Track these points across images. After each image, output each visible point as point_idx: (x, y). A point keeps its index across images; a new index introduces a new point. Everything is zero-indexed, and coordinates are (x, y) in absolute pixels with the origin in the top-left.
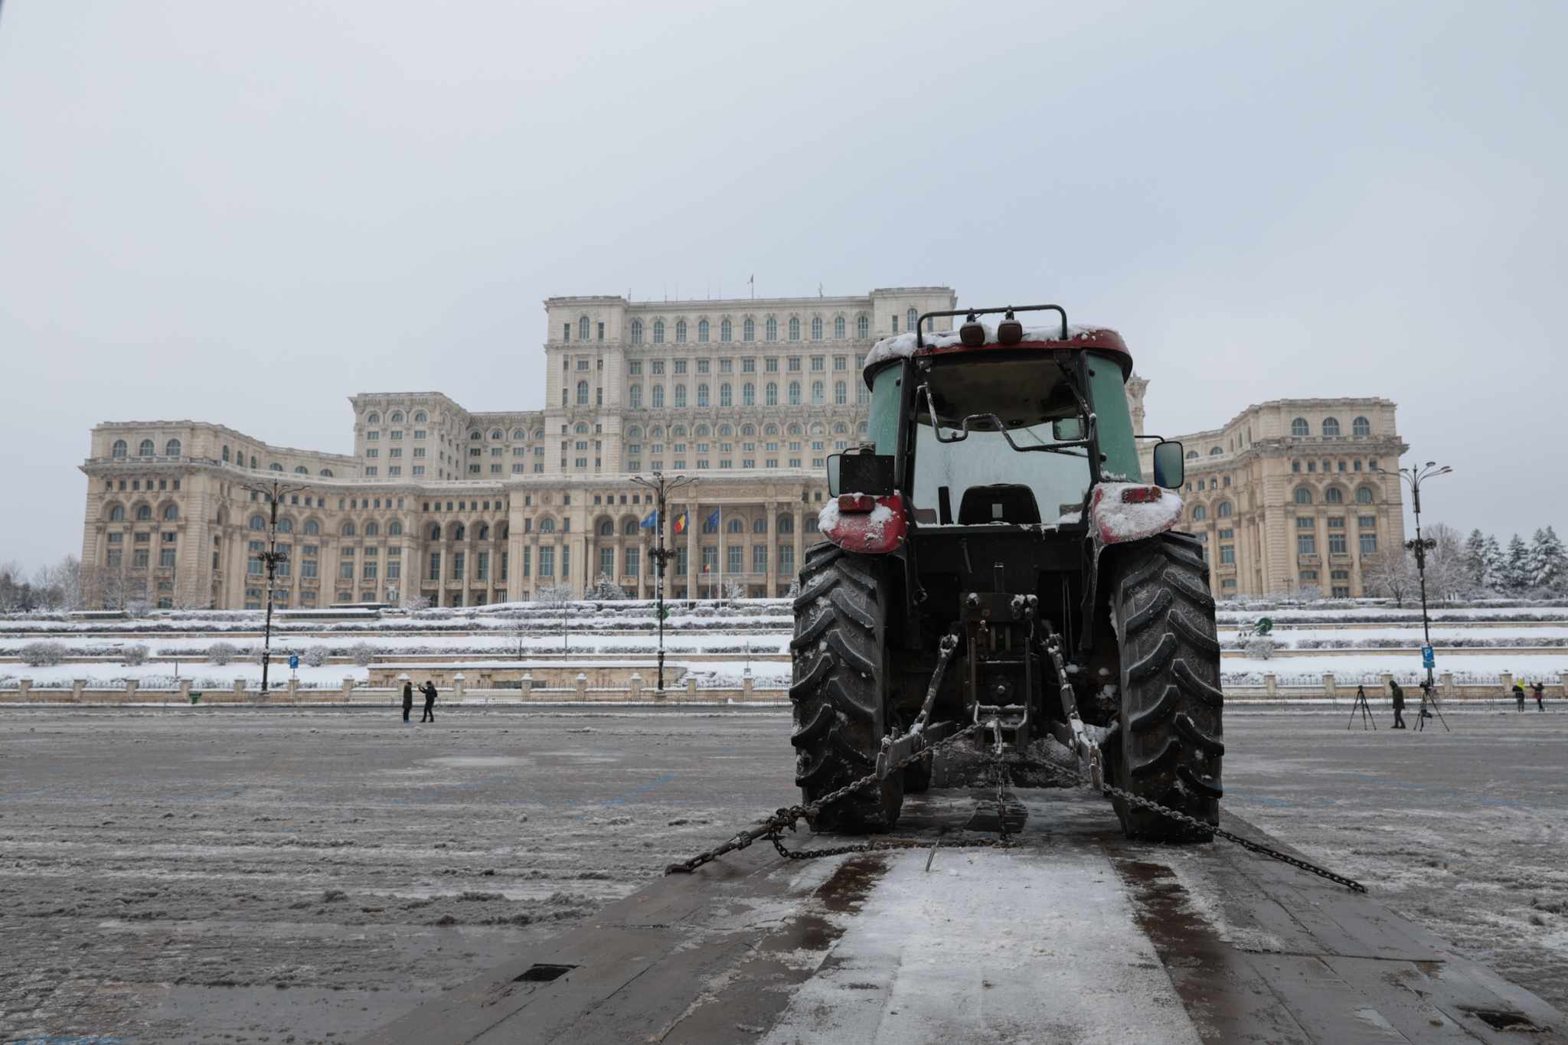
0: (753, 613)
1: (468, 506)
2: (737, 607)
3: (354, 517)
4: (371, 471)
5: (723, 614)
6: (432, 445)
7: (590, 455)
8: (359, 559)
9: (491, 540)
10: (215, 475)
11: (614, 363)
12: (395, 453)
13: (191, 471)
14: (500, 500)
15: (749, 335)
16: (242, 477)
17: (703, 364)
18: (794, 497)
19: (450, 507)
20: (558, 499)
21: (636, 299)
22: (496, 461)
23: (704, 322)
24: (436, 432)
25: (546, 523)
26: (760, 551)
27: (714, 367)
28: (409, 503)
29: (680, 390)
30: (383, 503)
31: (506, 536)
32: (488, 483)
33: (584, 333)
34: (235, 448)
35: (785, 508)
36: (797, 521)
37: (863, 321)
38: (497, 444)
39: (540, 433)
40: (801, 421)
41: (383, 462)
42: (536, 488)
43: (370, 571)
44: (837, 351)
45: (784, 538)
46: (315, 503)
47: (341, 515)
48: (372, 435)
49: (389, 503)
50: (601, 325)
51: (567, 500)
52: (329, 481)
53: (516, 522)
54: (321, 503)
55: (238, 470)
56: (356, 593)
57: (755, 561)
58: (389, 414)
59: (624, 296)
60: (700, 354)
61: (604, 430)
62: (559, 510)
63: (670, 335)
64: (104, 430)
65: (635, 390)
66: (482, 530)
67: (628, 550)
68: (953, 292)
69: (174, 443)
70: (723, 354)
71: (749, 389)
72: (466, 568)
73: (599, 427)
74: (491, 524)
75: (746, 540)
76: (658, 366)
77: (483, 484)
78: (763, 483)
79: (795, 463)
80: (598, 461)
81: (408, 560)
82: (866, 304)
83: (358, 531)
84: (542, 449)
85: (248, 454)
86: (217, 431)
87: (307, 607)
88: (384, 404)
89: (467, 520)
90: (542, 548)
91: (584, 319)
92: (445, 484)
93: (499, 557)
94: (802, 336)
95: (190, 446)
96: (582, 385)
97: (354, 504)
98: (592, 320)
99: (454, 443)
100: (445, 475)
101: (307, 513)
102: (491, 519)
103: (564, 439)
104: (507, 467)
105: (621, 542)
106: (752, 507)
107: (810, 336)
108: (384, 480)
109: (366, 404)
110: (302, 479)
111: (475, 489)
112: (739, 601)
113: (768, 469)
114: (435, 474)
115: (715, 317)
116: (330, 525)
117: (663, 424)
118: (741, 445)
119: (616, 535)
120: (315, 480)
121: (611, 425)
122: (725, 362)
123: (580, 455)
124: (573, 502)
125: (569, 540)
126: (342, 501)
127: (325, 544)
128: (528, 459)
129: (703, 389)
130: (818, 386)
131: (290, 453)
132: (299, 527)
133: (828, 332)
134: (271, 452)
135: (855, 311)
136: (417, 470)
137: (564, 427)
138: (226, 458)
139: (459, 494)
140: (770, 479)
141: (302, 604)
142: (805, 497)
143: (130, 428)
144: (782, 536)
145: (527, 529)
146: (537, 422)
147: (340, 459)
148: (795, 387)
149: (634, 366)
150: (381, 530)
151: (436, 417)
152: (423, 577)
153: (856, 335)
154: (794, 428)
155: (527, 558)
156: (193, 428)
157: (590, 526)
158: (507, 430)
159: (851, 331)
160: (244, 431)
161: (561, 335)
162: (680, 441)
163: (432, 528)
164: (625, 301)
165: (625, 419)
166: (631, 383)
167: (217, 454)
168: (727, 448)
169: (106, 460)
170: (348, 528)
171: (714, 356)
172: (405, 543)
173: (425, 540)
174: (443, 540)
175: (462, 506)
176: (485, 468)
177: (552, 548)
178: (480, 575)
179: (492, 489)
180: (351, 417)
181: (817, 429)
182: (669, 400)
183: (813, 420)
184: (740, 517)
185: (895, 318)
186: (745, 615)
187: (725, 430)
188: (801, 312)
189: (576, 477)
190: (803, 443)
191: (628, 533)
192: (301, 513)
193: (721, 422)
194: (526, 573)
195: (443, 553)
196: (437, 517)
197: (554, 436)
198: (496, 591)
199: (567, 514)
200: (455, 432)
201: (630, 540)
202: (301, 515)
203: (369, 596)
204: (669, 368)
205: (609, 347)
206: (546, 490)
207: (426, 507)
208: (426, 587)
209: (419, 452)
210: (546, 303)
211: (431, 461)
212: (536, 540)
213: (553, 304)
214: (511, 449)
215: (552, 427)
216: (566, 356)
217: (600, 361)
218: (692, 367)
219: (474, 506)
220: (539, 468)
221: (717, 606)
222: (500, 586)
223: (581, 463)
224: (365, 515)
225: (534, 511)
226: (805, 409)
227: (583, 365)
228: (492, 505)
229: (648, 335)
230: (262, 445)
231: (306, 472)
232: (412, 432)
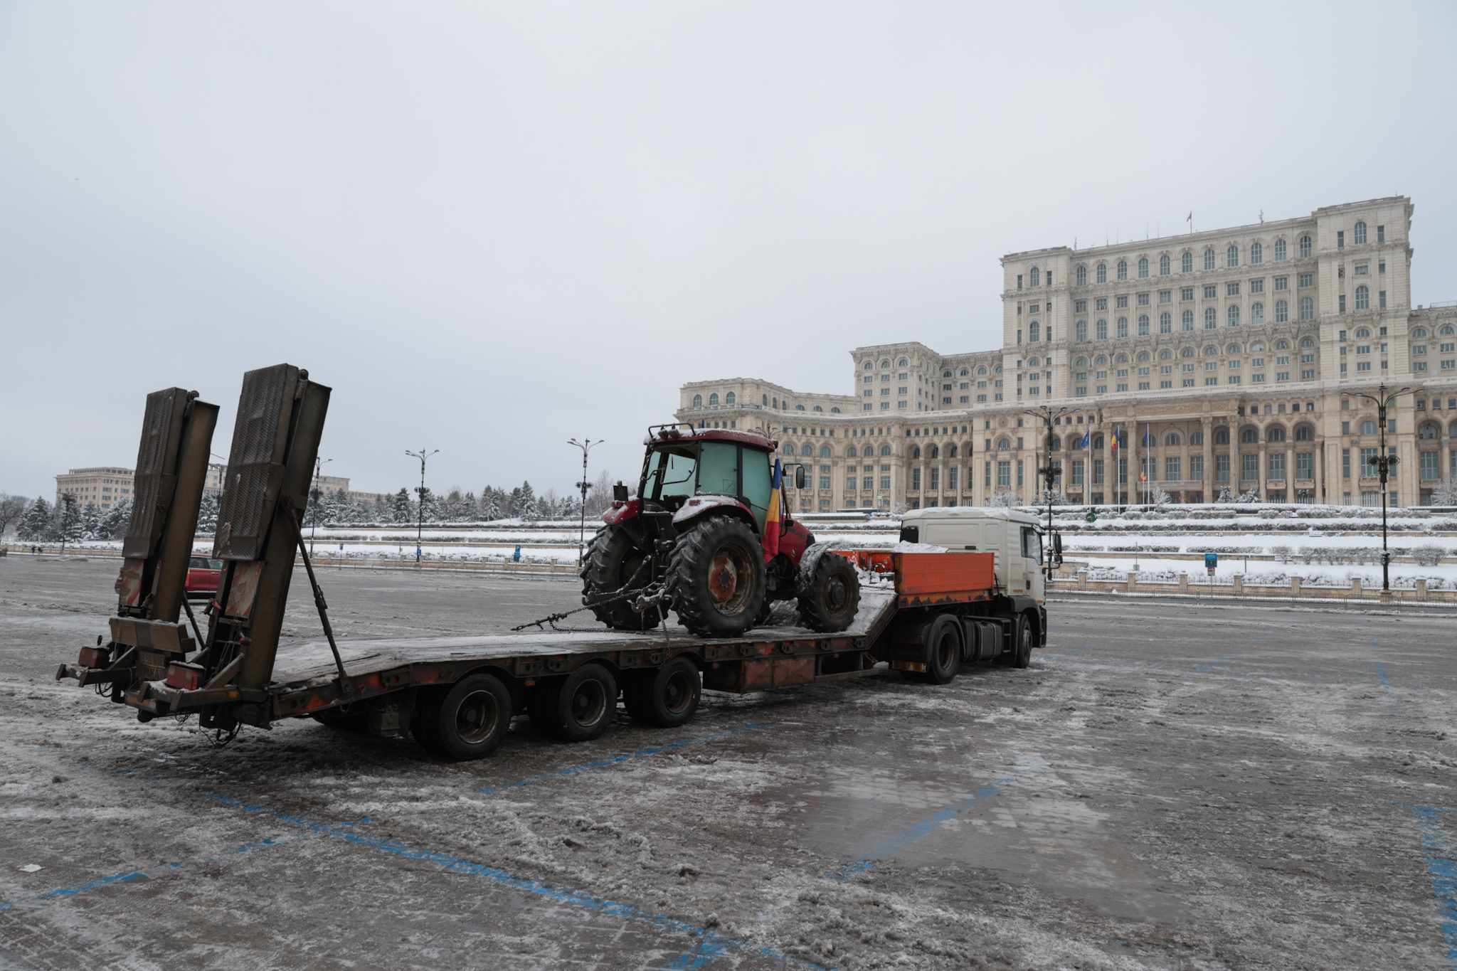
0: (1178, 517)
1: (941, 431)
2: (1163, 512)
3: (855, 443)
4: (868, 407)
5: (1149, 518)
6: (912, 383)
7: (1042, 383)
8: (860, 474)
9: (959, 457)
10: (758, 416)
11: (1061, 305)
12: (885, 392)
13: (742, 414)
14: (965, 426)
15: (1187, 266)
16: (775, 416)
17: (1143, 298)
18: (1230, 412)
19: (926, 432)
20: (1012, 423)
21: (1082, 246)
22: (964, 393)
23: (1143, 261)
24: (915, 374)
25: (1003, 443)
26: (1196, 462)
27: (1154, 299)
28: (895, 430)
29: (1122, 323)
30: (876, 432)
31: (971, 455)
32: (958, 412)
33: (1034, 281)
34: (771, 396)
35: (1221, 421)
36: (1233, 433)
37: (1306, 241)
38: (964, 380)
39: (999, 369)
40: (1240, 341)
41: (876, 399)
42: (994, 414)
43: (868, 483)
44: (1278, 272)
45: (1220, 449)
46: (827, 434)
47: (846, 442)
48: (867, 379)
49: (880, 431)
50: (1049, 273)
51: (1020, 423)
52: (837, 417)
53: (979, 442)
54: (832, 433)
55: (773, 411)
56: (858, 500)
57: (1192, 469)
58: (880, 363)
59: (1070, 246)
60: (1140, 289)
61: (1054, 362)
62: (1014, 431)
63: (1112, 275)
64: (688, 388)
65: (1080, 326)
66: (952, 450)
67: (1074, 463)
68: (1408, 199)
69: (731, 394)
70: (1161, 287)
71: (1188, 316)
72: (940, 480)
73: (1049, 360)
74: (959, 445)
75: (1183, 452)
76: (1101, 303)
77: (951, 413)
78: (1198, 400)
79: (1235, 379)
80: (1049, 389)
81: (896, 476)
82: (1312, 222)
83: (859, 453)
84: (1001, 381)
85: (780, 400)
86: (758, 384)
87: (824, 512)
88: (876, 354)
89: (940, 442)
90: (1000, 463)
91: (1035, 269)
92: (922, 414)
93: (966, 471)
94: (1240, 262)
95: (741, 396)
96: (1034, 325)
97: (855, 433)
98: (1041, 269)
99: (930, 381)
100: (923, 407)
101: (822, 441)
102: (958, 441)
103: (1020, 372)
104: (973, 398)
105: (1068, 456)
106: (1188, 422)
107: (1249, 262)
108: (877, 413)
109: (862, 355)
110: (818, 415)
111: (945, 418)
112: (1166, 506)
113: (1209, 387)
114: (915, 407)
115: (1154, 255)
116: (839, 450)
117: (1106, 352)
118: (1180, 366)
119: (1063, 450)
120: (828, 416)
121: (1059, 358)
122: (1165, 294)
123: (1034, 384)
124: (1025, 424)
125: (1022, 455)
126: (846, 431)
127: (835, 464)
128: (990, 390)
129: (1144, 320)
130: (1258, 307)
131: (827, 397)
132: (817, 451)
133: (1268, 255)
134: (797, 397)
135: (1297, 232)
136: (902, 404)
137: (1019, 362)
138: (765, 404)
139: (933, 422)
140: (1205, 396)
141: (821, 510)
142: (1241, 411)
143: (703, 386)
144: (1218, 446)
145: (988, 448)
146: (996, 359)
147: (845, 399)
148: (1234, 311)
149: (1079, 306)
150: (875, 452)
151: (915, 362)
152: (908, 488)
153: (1298, 255)
154: (1233, 348)
155: (988, 471)
156: (742, 383)
157: (1040, 444)
158: (973, 368)
159: (1292, 252)
160: (777, 383)
161: (1015, 286)
162: (1122, 367)
163: (914, 449)
164: (1070, 249)
165: (1072, 351)
166: (1077, 320)
167: (759, 401)
168: (1167, 370)
169: (690, 409)
170: (852, 451)
171: (1154, 289)
172: (892, 461)
173: (909, 458)
174: (922, 459)
175: (936, 431)
176: (955, 401)
177: (1009, 463)
178: (952, 486)
179: (959, 417)
180: (851, 366)
181: (1257, 347)
182: (1112, 331)
183: (1252, 339)
184: (1174, 431)
185: (1341, 234)
186: (1170, 518)
187: (1165, 354)
188: (1239, 240)
189: (1028, 403)
190: (1242, 361)
191: (1074, 448)
192: (817, 441)
193: (1161, 347)
194: (988, 483)
195: (922, 468)
196: (917, 441)
197: (1011, 370)
198: (964, 498)
199: (1020, 435)
200: (931, 371)
201: (1076, 455)
202: (818, 443)
203: (868, 502)
204: (1112, 304)
205: (1056, 291)
206: (1002, 416)
207: (908, 433)
208: (910, 495)
209: (903, 390)
210: (1001, 260)
211: (912, 396)
212: (994, 457)
213: (1008, 260)
214: (976, 383)
215: (1009, 362)
216: (1019, 302)
217: (1049, 304)
218: (1133, 301)
219: (945, 431)
220: (999, 397)
221: (1146, 510)
222: (967, 494)
223: (1035, 391)
224: (863, 441)
225: (993, 433)
226: (1245, 329)
227: (1034, 309)
228: (959, 430)
229: (1092, 277)
230: (790, 392)
231: (803, 409)
232: (897, 375)
